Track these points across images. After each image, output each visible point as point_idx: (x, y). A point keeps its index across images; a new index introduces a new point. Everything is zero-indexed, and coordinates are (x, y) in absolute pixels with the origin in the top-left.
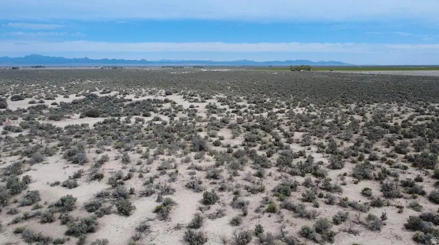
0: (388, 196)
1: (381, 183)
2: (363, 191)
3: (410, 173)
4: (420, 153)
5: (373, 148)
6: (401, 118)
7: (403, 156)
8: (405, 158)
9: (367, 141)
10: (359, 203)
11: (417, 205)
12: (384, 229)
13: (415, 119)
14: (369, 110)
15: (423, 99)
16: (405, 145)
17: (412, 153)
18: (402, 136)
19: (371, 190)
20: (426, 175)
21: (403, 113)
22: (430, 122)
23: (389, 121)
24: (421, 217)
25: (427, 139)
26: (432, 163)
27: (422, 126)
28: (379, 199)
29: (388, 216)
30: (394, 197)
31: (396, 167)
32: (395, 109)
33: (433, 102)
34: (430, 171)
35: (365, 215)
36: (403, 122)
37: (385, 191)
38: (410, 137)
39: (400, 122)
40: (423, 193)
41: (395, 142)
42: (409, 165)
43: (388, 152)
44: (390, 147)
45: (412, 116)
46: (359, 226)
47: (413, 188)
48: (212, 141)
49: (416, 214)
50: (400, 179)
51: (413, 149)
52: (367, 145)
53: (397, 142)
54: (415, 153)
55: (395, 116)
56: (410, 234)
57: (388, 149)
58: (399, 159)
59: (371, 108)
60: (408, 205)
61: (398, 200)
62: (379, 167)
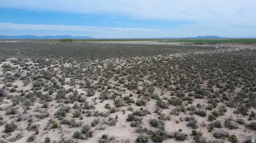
0: (118, 106)
1: (114, 100)
2: (106, 106)
3: (127, 93)
4: (130, 82)
5: (109, 82)
6: (121, 66)
7: (123, 85)
8: (124, 86)
9: (106, 79)
10: (104, 112)
11: (131, 108)
12: (118, 124)
13: (127, 66)
14: (105, 62)
15: (129, 55)
16: (123, 79)
17: (127, 83)
18: (122, 75)
19: (109, 104)
20: (134, 93)
21: (121, 63)
22: (134, 66)
23: (115, 68)
24: (133, 114)
25: (133, 75)
26: (136, 86)
27: (130, 68)
28: (113, 108)
29: (119, 117)
30: (120, 106)
31: (121, 91)
32: (118, 61)
33: (134, 57)
34: (135, 90)
35: (107, 118)
36: (122, 67)
37: (116, 104)
38: (126, 75)
39: (120, 67)
40: (133, 102)
41: (119, 78)
42: (126, 89)
43: (116, 83)
44: (117, 81)
45: (125, 64)
46: (105, 125)
47: (128, 100)
48: (9, 90)
49: (130, 113)
50: (123, 97)
51: (127, 81)
52: (106, 81)
53: (120, 78)
54: (128, 83)
55: (118, 65)
56: (129, 123)
57: (116, 82)
58: (122, 86)
59: (106, 61)
60: (127, 109)
61: (122, 107)
62: (112, 92)
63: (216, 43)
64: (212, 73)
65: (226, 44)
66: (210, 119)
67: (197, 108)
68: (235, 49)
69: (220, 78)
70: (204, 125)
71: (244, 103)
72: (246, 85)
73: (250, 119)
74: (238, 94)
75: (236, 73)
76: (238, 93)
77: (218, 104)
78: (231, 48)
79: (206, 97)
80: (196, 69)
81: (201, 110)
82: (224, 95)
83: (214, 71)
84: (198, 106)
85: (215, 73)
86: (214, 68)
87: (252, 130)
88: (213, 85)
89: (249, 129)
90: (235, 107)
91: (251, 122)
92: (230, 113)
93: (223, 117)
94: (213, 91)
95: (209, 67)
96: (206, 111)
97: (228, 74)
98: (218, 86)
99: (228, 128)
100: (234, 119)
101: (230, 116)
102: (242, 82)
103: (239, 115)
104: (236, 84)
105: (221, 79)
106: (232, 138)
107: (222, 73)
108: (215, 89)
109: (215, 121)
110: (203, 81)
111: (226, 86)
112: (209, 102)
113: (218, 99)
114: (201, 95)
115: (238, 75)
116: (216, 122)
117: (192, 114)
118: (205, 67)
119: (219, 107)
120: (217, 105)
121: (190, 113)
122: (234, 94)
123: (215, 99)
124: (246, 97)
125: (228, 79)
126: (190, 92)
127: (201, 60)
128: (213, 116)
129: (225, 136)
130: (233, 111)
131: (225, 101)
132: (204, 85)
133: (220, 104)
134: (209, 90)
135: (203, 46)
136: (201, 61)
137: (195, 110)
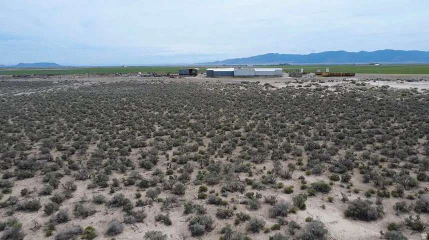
63: (52, 75)
64: (48, 128)
65: (70, 76)
66: (49, 211)
67: (21, 198)
68: (85, 84)
69: (62, 134)
70: (36, 228)
71: (102, 167)
72: (104, 138)
73: (112, 192)
74: (93, 156)
75: (88, 122)
76: (92, 153)
77: (61, 180)
78: (78, 82)
79: (40, 172)
80: (17, 124)
81: (31, 200)
82: (71, 162)
83: (52, 123)
84: (24, 193)
85: (54, 127)
86: (52, 119)
87: (115, 209)
88: (51, 148)
89: (112, 209)
90: (90, 178)
91: (114, 195)
92: (82, 190)
93: (72, 200)
94: (51, 160)
95: (42, 118)
96: (39, 199)
97: (75, 125)
98: (60, 149)
99: (81, 217)
100: (88, 199)
101: (82, 196)
102: (98, 134)
103: (96, 190)
104: (89, 140)
105: (65, 136)
106: (88, 233)
107: (65, 125)
108: (55, 154)
109: (56, 213)
110: (32, 144)
111: (73, 146)
112: (45, 181)
113: (61, 171)
114: (29, 172)
115: (91, 125)
116: (59, 215)
117: (11, 214)
118: (36, 118)
119: (63, 185)
120: (59, 182)
121: (8, 213)
122: (87, 157)
123: (56, 172)
124: (104, 157)
125: (76, 133)
126: (5, 171)
127: (26, 105)
128: (52, 206)
129: (76, 234)
130: (86, 186)
131: (73, 172)
132: (35, 151)
133: (64, 181)
134: (43, 159)
135: (30, 80)
136: (26, 109)
137: (18, 203)
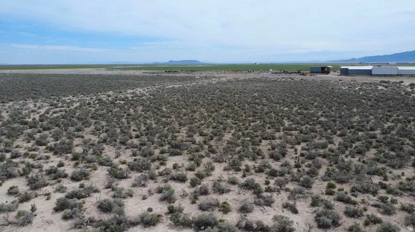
0: (36, 188)
1: (27, 177)
2: (9, 190)
3: (52, 162)
4: (58, 142)
5: (14, 146)
6: (38, 113)
7: (44, 147)
8: (47, 148)
9: (6, 140)
10: (8, 203)
11: (62, 187)
12: (36, 221)
13: (51, 112)
14: (5, 110)
15: (55, 94)
16: (45, 137)
17: (52, 143)
18: (41, 129)
19: (17, 187)
20: (66, 159)
21: (39, 108)
22: (64, 113)
23: (27, 117)
24: (67, 197)
25: (63, 128)
26: (70, 148)
27: (58, 117)
28: (26, 193)
29: (38, 207)
30: (40, 187)
31: (39, 159)
32: (31, 106)
33: (64, 96)
34: (69, 155)
35: (14, 214)
36: (40, 116)
37: (31, 183)
38: (49, 129)
39: (37, 117)
40: (66, 176)
41: (35, 136)
42: (50, 154)
43: (30, 146)
44: (31, 141)
45: (47, 110)
46: (9, 227)
47: (56, 174)
49: (61, 196)
50: (44, 169)
51: (52, 139)
52: (7, 144)
53: (37, 136)
54: (54, 143)
55: (32, 112)
56: (60, 215)
57: (29, 144)
58: (41, 151)
59: (7, 107)
60: (54, 190)
61: (45, 188)
62: (23, 162)
63: (195, 71)
64: (192, 116)
65: (209, 72)
66: (193, 184)
67: (173, 171)
68: (222, 79)
69: (203, 122)
70: (184, 196)
71: (236, 154)
72: (238, 129)
73: (244, 176)
74: (228, 143)
75: (224, 113)
76: (228, 141)
77: (202, 160)
78: (215, 77)
79: (186, 151)
80: (169, 111)
81: (180, 172)
82: (210, 146)
83: (195, 112)
84: (175, 167)
85: (197, 115)
86: (195, 109)
87: (247, 191)
88: (195, 133)
89: (244, 190)
90: (225, 162)
91: (245, 179)
92: (219, 171)
93: (211, 178)
94: (194, 143)
95: (187, 107)
96: (186, 173)
97: (213, 115)
98: (201, 135)
99: (218, 193)
100: (224, 179)
101: (219, 175)
102: (232, 125)
103: (231, 172)
104: (225, 129)
105: (205, 124)
106: (224, 207)
107: (206, 114)
108: (198, 139)
109: (199, 186)
110: (180, 129)
111: (212, 133)
112: (191, 160)
113: (203, 153)
114: (178, 151)
115: (227, 116)
116: (201, 188)
117: (166, 181)
118: (183, 107)
119: (204, 164)
120: (202, 162)
121: (164, 180)
122: (223, 143)
123: (199, 153)
124: (238, 145)
125: (214, 122)
126: (161, 148)
127: (175, 96)
128: (196, 180)
129: (215, 206)
130: (222, 168)
131: (212, 155)
132: (182, 135)
133: (205, 160)
134: (189, 141)
135: (178, 75)
136: (175, 99)
137: (171, 174)
